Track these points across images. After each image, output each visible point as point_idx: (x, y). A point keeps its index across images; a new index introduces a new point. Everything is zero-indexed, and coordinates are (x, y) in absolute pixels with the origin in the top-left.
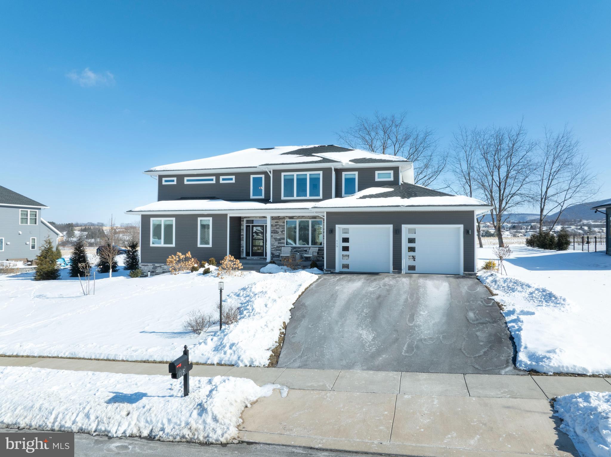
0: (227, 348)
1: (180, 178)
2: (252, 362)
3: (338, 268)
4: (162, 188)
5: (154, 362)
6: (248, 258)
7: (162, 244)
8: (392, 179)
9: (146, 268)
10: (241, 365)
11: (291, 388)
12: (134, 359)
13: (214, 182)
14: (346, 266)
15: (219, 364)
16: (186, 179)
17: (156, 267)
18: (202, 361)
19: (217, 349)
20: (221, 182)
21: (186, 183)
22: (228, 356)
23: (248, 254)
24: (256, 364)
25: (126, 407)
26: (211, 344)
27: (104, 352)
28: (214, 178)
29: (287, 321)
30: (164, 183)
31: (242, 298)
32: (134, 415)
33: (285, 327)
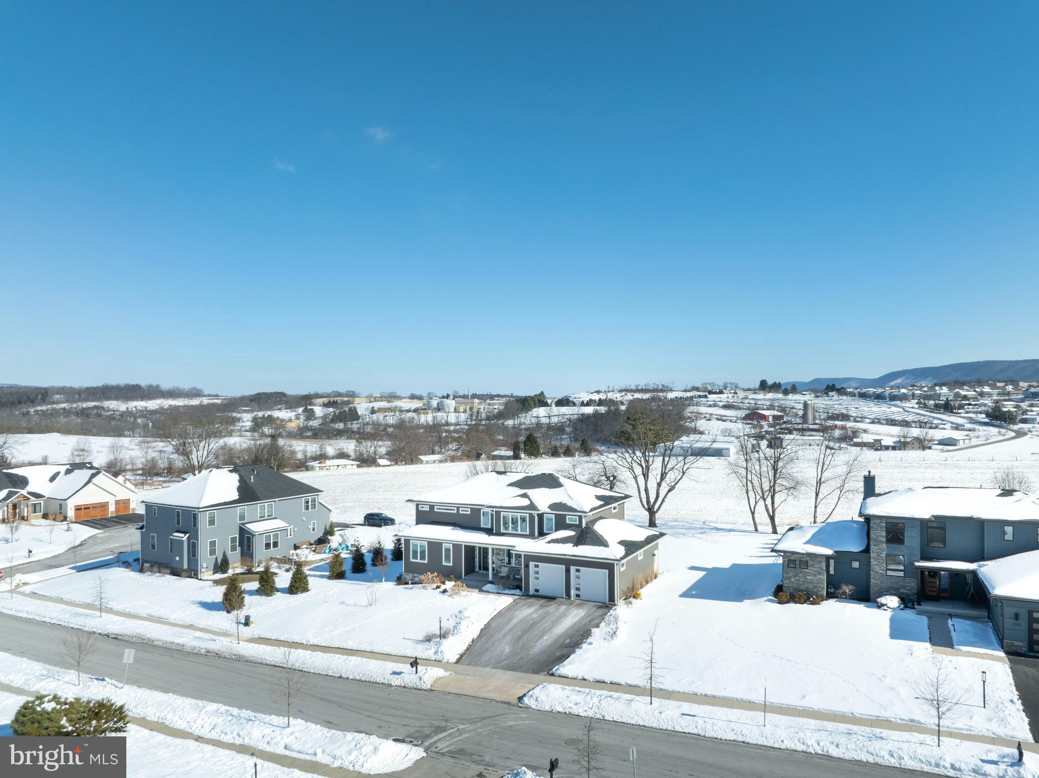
0: (439, 653)
1: (432, 507)
2: (448, 660)
3: (532, 592)
4: (419, 513)
5: (408, 657)
6: (480, 572)
7: (419, 561)
8: (577, 523)
9: (408, 576)
10: (444, 662)
11: (456, 673)
12: (399, 655)
13: (455, 512)
14: (537, 591)
15: (435, 660)
16: (436, 507)
17: (415, 577)
18: (428, 658)
19: (436, 653)
20: (461, 512)
21: (436, 510)
22: (439, 657)
23: (480, 569)
24: (450, 662)
25: (397, 676)
26: (433, 650)
27: (386, 650)
28: (456, 508)
29: (475, 638)
30: (420, 509)
31: (458, 619)
32: (399, 679)
33: (473, 642)
